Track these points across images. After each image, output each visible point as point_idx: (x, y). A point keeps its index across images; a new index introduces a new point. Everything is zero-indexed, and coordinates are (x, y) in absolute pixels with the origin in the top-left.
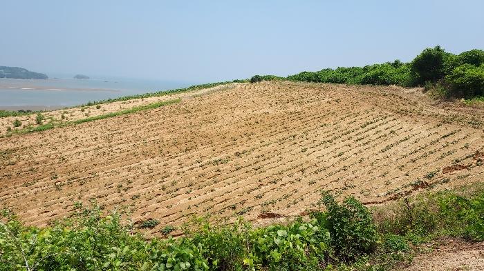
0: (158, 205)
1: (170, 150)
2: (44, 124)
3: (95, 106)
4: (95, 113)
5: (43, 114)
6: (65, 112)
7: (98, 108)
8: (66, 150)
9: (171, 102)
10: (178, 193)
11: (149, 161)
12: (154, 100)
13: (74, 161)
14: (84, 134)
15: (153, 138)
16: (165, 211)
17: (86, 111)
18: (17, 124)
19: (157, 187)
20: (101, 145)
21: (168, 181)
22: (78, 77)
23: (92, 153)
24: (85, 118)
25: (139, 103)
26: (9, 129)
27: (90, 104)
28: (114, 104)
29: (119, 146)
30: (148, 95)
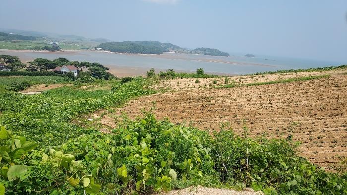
0: (306, 149)
1: (317, 112)
2: (229, 84)
3: (261, 75)
4: (261, 80)
5: (228, 78)
6: (241, 78)
7: (263, 77)
8: (243, 101)
9: (320, 77)
10: (323, 144)
11: (299, 117)
12: (306, 74)
13: (246, 109)
14: (254, 92)
15: (304, 102)
16: (312, 155)
17: (255, 78)
18: (215, 82)
19: (305, 137)
20: (264, 102)
21: (314, 135)
22: (248, 55)
23: (258, 105)
24: (254, 83)
25: (293, 76)
26: (210, 85)
27: (257, 74)
28: (274, 75)
29: (277, 104)
30: (300, 71)
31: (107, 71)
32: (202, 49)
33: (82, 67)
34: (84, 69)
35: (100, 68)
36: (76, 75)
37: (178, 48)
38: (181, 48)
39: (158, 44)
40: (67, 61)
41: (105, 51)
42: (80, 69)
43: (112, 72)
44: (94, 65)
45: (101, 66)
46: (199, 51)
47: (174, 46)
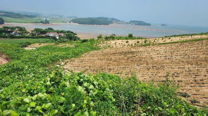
0: (191, 88)
1: (202, 63)
2: (147, 43)
3: (168, 38)
4: (168, 41)
5: (147, 39)
6: (155, 39)
7: (169, 39)
8: (154, 55)
10: (203, 85)
11: (190, 66)
12: (199, 37)
13: (156, 60)
14: (162, 49)
15: (194, 56)
16: (195, 92)
17: (164, 40)
18: (138, 42)
19: (192, 80)
20: (168, 55)
21: (198, 78)
22: (163, 25)
23: (163, 58)
24: (163, 42)
25: (190, 38)
26: (135, 44)
27: (166, 37)
28: (176, 37)
29: (176, 57)
30: (194, 35)
31: (76, 35)
32: (134, 22)
33: (61, 33)
34: (62, 35)
35: (71, 34)
36: (58, 38)
37: (119, 21)
38: (121, 21)
39: (107, 18)
40: (53, 30)
41: (75, 24)
42: (60, 34)
43: (78, 36)
44: (68, 32)
45: (72, 33)
46: (131, 23)
47: (116, 20)
